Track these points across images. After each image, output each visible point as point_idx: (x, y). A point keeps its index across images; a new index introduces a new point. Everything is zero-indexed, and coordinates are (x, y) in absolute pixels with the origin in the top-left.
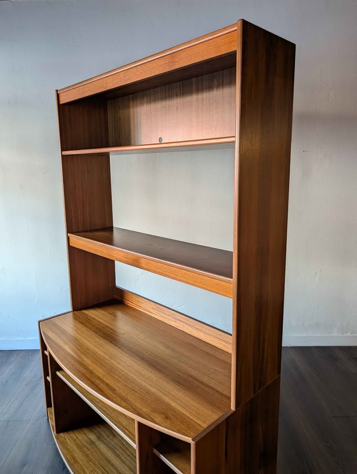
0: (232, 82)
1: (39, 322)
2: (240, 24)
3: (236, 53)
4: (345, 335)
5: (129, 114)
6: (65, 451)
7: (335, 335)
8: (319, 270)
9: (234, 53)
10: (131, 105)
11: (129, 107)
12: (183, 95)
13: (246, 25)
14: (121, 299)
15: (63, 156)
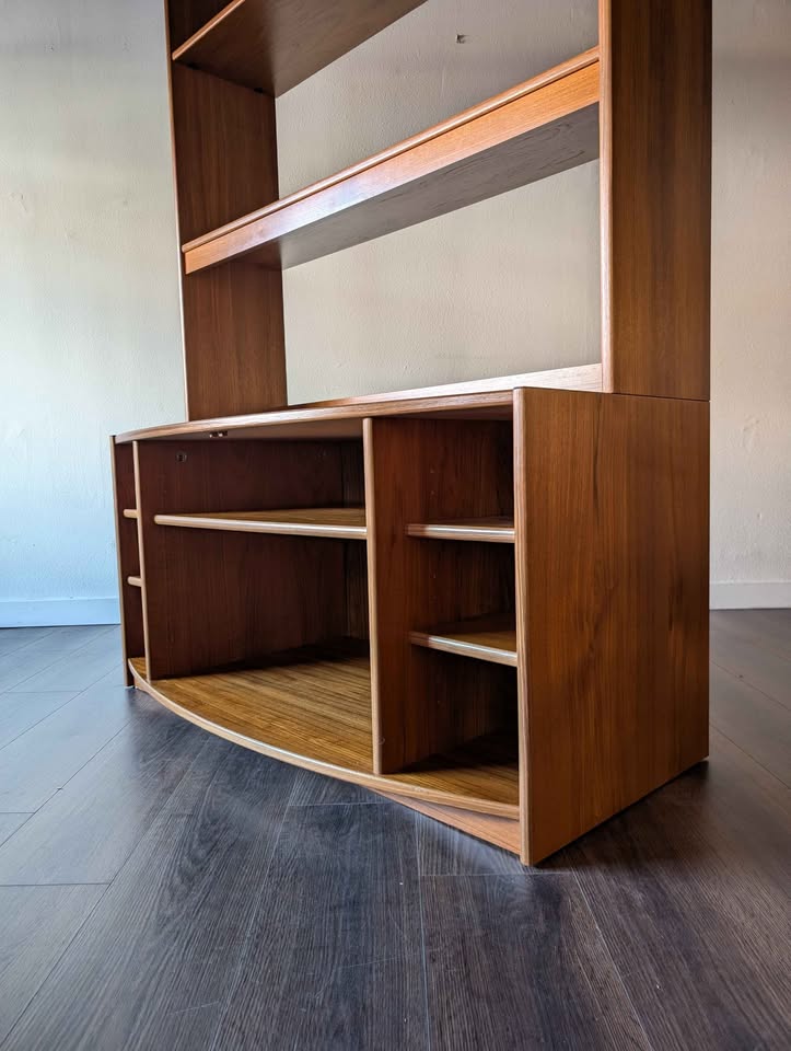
8: (753, 420)
15: (173, 65)
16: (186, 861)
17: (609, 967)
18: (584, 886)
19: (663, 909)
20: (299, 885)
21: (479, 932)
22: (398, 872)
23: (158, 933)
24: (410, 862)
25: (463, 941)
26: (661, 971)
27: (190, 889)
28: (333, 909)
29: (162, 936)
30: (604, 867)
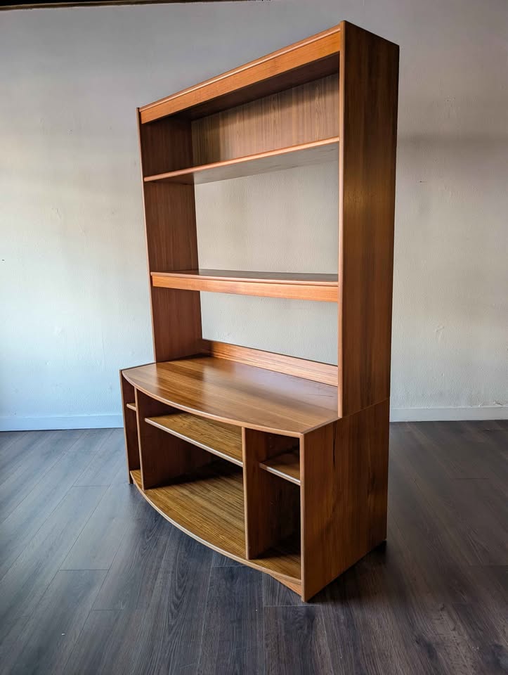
0: (335, 89)
1: (121, 371)
2: (342, 25)
3: (339, 55)
4: (475, 407)
5: (218, 135)
6: (158, 503)
7: (463, 407)
8: (441, 327)
9: (337, 54)
10: (221, 124)
11: (217, 126)
12: (281, 108)
13: (349, 27)
14: (209, 352)
15: (145, 183)
16: (175, 598)
17: (326, 650)
18: (324, 612)
19: (350, 623)
20: (219, 611)
21: (283, 634)
22: (255, 604)
23: (170, 633)
24: (260, 599)
25: (278, 638)
26: (344, 651)
27: (178, 611)
28: (232, 622)
29: (171, 635)
30: (333, 603)
